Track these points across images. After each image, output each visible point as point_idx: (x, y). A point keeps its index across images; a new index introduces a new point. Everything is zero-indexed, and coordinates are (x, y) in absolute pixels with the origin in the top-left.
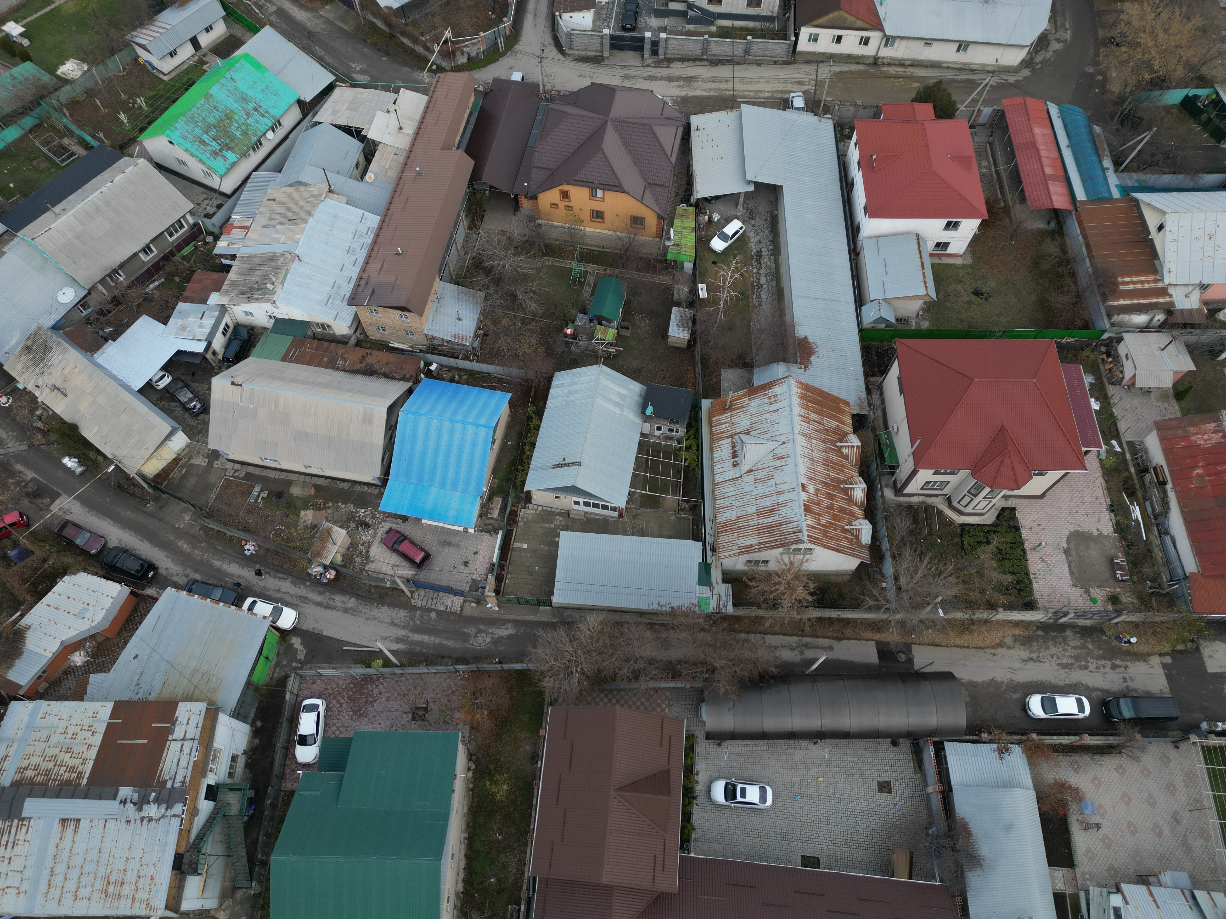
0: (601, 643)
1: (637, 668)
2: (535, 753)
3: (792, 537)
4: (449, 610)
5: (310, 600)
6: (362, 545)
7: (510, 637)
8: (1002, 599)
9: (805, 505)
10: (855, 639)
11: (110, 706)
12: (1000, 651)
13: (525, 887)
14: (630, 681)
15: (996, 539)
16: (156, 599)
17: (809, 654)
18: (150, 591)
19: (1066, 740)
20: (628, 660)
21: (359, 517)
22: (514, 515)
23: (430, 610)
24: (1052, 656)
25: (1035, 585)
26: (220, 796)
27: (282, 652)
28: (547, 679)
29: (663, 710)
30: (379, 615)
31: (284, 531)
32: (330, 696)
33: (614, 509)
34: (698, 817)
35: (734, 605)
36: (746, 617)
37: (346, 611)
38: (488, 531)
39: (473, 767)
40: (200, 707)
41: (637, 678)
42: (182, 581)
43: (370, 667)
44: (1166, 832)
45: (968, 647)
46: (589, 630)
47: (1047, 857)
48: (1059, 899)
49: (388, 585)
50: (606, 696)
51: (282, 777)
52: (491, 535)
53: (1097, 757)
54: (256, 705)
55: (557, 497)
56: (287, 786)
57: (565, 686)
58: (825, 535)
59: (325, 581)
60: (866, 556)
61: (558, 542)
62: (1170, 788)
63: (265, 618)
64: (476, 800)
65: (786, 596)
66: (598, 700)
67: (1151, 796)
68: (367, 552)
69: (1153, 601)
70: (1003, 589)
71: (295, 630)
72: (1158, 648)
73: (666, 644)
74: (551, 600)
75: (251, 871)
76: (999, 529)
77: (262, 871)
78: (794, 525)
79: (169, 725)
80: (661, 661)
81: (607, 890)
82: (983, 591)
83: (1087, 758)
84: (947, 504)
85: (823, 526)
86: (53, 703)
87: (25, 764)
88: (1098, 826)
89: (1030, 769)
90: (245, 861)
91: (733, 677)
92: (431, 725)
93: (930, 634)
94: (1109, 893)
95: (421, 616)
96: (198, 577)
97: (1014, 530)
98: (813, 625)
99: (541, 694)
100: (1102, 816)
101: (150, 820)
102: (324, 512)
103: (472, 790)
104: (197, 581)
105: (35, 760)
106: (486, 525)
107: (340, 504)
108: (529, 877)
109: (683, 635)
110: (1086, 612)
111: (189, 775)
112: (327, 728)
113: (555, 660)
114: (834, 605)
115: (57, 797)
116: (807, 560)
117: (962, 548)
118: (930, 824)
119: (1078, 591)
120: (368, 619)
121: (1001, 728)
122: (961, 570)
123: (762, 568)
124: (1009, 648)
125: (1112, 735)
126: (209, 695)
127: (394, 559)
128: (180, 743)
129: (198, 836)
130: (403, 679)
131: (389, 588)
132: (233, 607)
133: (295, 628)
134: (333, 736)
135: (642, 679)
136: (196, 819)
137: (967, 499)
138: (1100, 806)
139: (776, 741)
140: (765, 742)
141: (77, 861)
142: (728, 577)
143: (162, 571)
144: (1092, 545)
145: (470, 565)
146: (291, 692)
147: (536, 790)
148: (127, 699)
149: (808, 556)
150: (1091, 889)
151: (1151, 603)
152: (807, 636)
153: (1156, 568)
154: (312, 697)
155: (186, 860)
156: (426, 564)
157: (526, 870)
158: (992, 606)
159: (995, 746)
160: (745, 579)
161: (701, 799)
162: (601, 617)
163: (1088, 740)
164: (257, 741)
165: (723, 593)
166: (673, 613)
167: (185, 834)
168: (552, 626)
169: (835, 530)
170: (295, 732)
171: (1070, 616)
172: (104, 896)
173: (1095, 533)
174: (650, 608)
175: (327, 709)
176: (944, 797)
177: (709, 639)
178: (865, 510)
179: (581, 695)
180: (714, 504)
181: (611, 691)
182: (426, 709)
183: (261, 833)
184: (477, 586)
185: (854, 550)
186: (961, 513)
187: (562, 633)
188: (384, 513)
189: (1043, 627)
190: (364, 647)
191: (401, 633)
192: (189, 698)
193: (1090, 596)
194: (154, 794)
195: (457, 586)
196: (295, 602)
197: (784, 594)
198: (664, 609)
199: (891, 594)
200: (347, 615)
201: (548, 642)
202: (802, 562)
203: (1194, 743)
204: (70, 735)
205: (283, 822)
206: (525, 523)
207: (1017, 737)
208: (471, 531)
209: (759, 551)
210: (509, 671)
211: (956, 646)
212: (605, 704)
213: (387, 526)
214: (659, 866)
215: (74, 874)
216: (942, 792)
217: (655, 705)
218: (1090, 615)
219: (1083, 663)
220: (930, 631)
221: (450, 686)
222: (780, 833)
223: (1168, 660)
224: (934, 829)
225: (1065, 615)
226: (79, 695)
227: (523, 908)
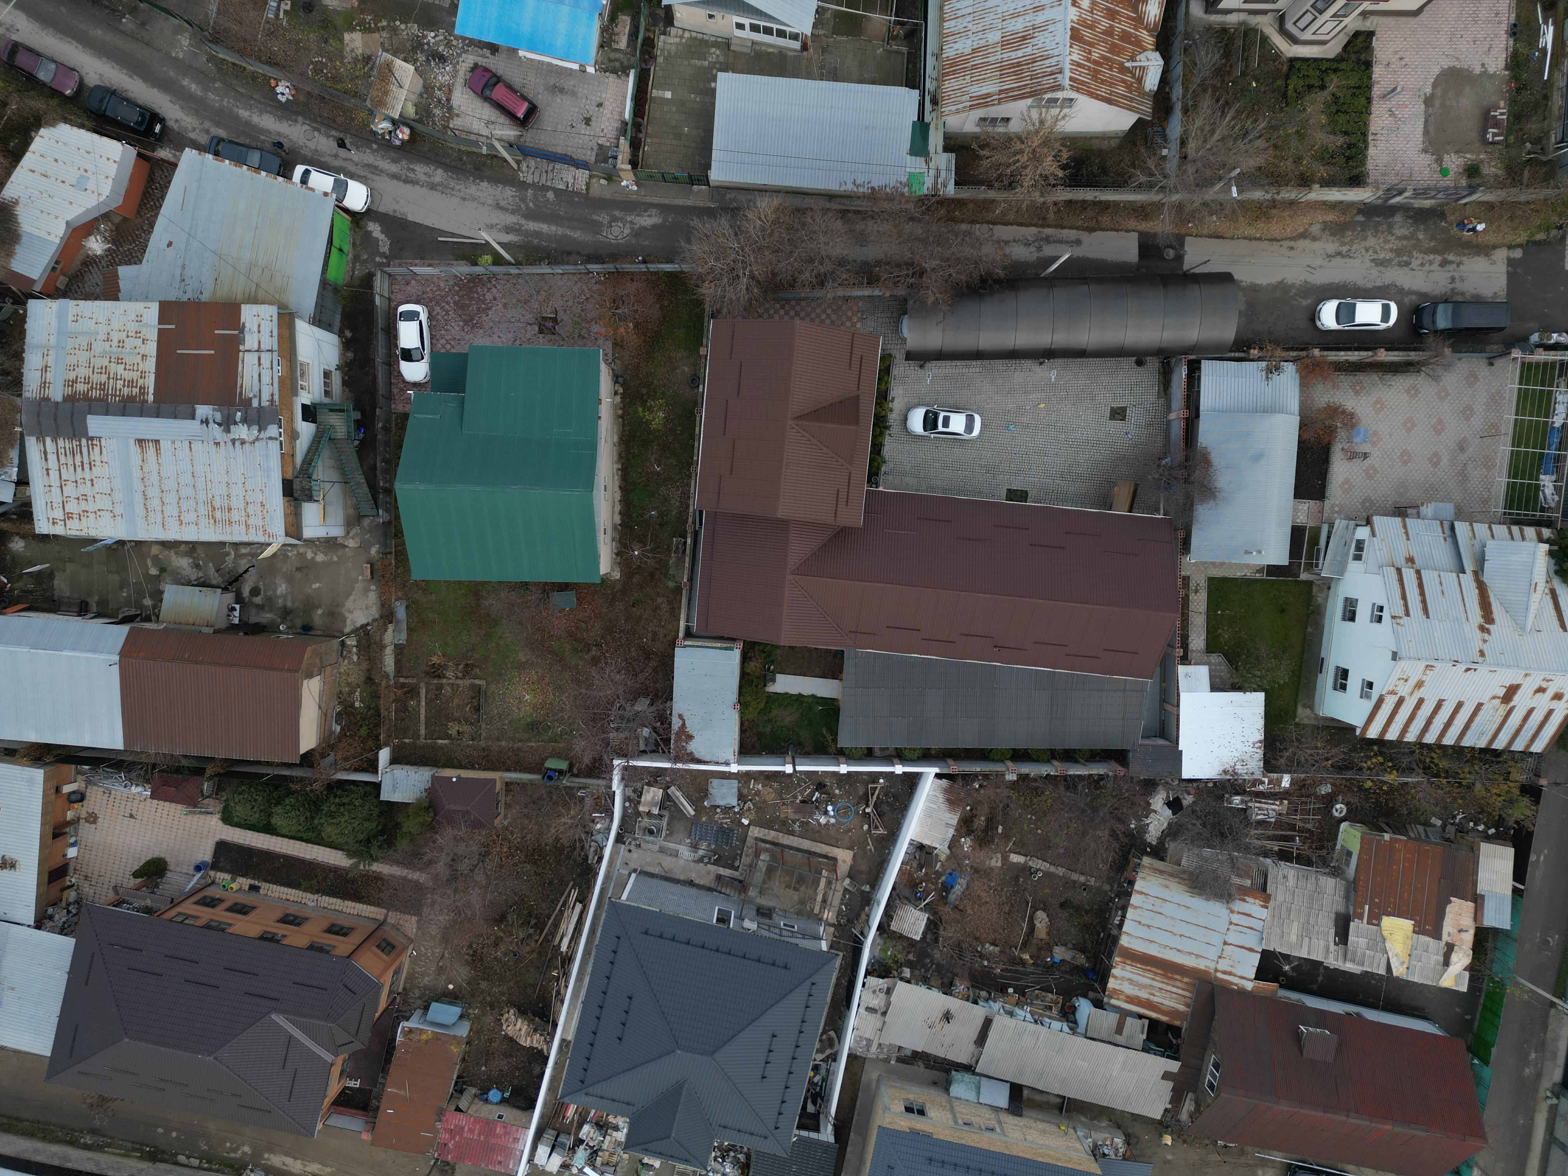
0: (776, 237)
1: (822, 270)
2: (695, 375)
3: (1048, 81)
4: (570, 189)
5: (381, 171)
6: (440, 89)
7: (655, 227)
8: (1322, 171)
9: (1072, 29)
10: (1112, 230)
11: (155, 307)
12: (1302, 244)
13: (690, 520)
14: (813, 287)
15: (1335, 80)
16: (175, 166)
17: (1049, 251)
18: (164, 153)
19: (1354, 356)
20: (811, 261)
21: (428, 44)
22: (649, 44)
23: (545, 188)
24: (1367, 250)
25: (1371, 151)
26: (319, 418)
27: (358, 243)
28: (706, 284)
29: (854, 325)
30: (479, 194)
31: (325, 64)
32: (431, 301)
33: (794, 37)
34: (890, 448)
35: (957, 184)
36: (971, 201)
37: (433, 187)
38: (614, 71)
39: (621, 390)
40: (269, 312)
41: (822, 284)
42: (203, 139)
43: (476, 264)
44: (1445, 461)
45: (1260, 239)
46: (760, 219)
47: (1295, 489)
48: (1297, 532)
49: (484, 151)
50: (782, 307)
51: (389, 397)
52: (619, 77)
53: (1388, 376)
54: (340, 310)
55: (711, 16)
56: (399, 407)
57: (730, 294)
58: (1095, 78)
59: (398, 143)
60: (1147, 108)
61: (714, 91)
62: (1467, 413)
63: (326, 194)
64: (627, 428)
65: (1028, 171)
66: (772, 312)
67: (1440, 421)
68: (448, 100)
69: (1526, 172)
70: (1326, 157)
71: (369, 213)
72: (1509, 238)
73: (862, 239)
74: (707, 176)
75: (375, 499)
76: (1343, 66)
77: (388, 499)
78: (1053, 61)
79: (236, 332)
80: (854, 261)
81: (784, 525)
82: (1298, 160)
83: (1375, 377)
84: (1277, 26)
85: (1095, 62)
86: (82, 303)
87: (72, 376)
88: (1365, 456)
89: (1301, 392)
90: (366, 489)
91: (946, 281)
92: (563, 340)
93: (1213, 222)
94: (1357, 525)
95: (535, 196)
96: (222, 133)
97: (1363, 67)
98: (1059, 210)
99: (699, 303)
100: (1374, 444)
101: (243, 442)
102: (376, 35)
103: (621, 417)
104: (223, 140)
105: (83, 372)
106: (610, 60)
107: (398, 23)
108: (694, 511)
109: (886, 227)
110: (1429, 189)
111: (276, 392)
112: (434, 341)
113: (717, 259)
114: (1092, 183)
115: (123, 414)
116: (1064, 118)
117: (1285, 95)
118: (1165, 454)
119: (1427, 159)
120: (464, 199)
121: (1276, 342)
122: (1275, 128)
123: (1001, 129)
124: (1315, 239)
125: (1415, 350)
126: (277, 296)
127: (487, 112)
128: (256, 355)
129: (304, 461)
130: (521, 281)
131: (487, 156)
132: (280, 179)
133: (368, 210)
134: (443, 351)
135: (829, 285)
136: (298, 442)
137: (1309, 17)
138: (1375, 433)
139: (992, 362)
140: (979, 362)
141: (170, 484)
142: (952, 143)
143: (171, 123)
144: (1467, 89)
145: (593, 123)
146: (381, 296)
147: (698, 419)
148: (174, 299)
149: (1066, 111)
150: (1337, 522)
151: (1522, 173)
152: (1049, 226)
153: (1546, 122)
154: (408, 302)
155: (296, 486)
156: (532, 121)
157: (691, 502)
158: (1305, 182)
159: (1264, 364)
160: (974, 146)
161: (895, 429)
162: (776, 202)
163: (1383, 356)
164: (350, 355)
165: (943, 166)
166: (874, 195)
167: (289, 459)
168: (710, 213)
169: (1111, 69)
170: (396, 346)
171: (1406, 194)
172: (212, 521)
173: (1478, 70)
174: (842, 189)
175: (430, 318)
176: (1187, 425)
177: (920, 231)
178: (1158, 37)
179: (751, 305)
180: (941, 27)
181: (788, 301)
182: (555, 320)
183: (379, 459)
184: (605, 155)
185: (1131, 100)
186: (1294, 40)
187: (723, 224)
188: (464, 39)
189: (1367, 210)
190: (465, 237)
191: (511, 219)
192: (254, 300)
193: (1441, 165)
194: (239, 414)
195: (579, 155)
196: (362, 173)
197: (1025, 167)
198: (861, 190)
199: (1171, 166)
200: (435, 193)
201: (706, 235)
202: (1057, 120)
203: (1515, 359)
204: (115, 343)
205: (401, 447)
206: (665, 58)
207: (1294, 354)
208: (591, 70)
209: (999, 103)
210: (657, 273)
211: (1245, 238)
212: (781, 317)
213: (469, 60)
214: (842, 501)
215: (171, 498)
216: (1187, 419)
217: (844, 319)
218: (1433, 193)
219: (1405, 258)
220: (1214, 218)
221: (583, 291)
222: (985, 466)
223: (1518, 254)
224: (1168, 460)
225: (1400, 193)
226: (111, 292)
227: (689, 541)
